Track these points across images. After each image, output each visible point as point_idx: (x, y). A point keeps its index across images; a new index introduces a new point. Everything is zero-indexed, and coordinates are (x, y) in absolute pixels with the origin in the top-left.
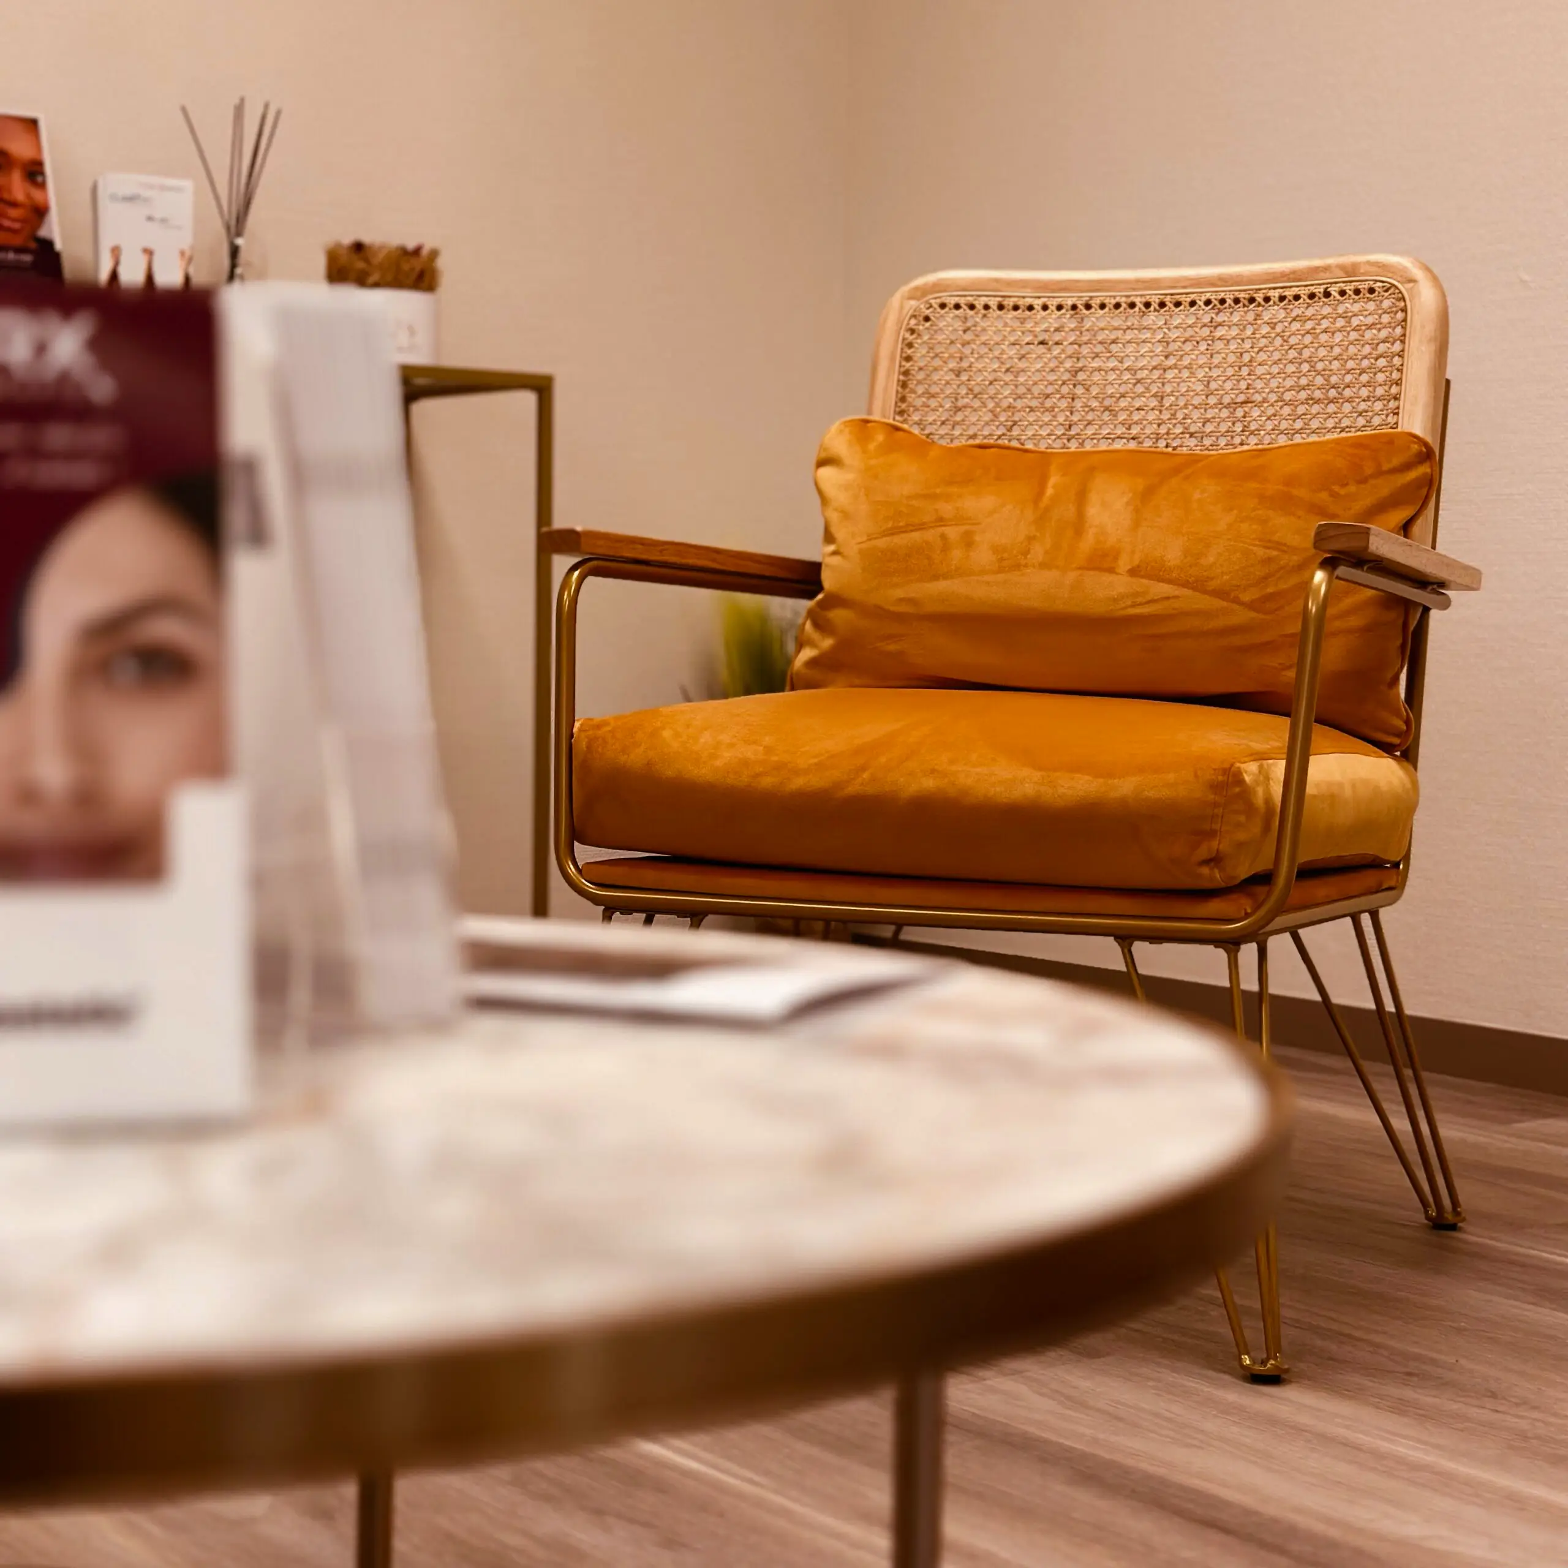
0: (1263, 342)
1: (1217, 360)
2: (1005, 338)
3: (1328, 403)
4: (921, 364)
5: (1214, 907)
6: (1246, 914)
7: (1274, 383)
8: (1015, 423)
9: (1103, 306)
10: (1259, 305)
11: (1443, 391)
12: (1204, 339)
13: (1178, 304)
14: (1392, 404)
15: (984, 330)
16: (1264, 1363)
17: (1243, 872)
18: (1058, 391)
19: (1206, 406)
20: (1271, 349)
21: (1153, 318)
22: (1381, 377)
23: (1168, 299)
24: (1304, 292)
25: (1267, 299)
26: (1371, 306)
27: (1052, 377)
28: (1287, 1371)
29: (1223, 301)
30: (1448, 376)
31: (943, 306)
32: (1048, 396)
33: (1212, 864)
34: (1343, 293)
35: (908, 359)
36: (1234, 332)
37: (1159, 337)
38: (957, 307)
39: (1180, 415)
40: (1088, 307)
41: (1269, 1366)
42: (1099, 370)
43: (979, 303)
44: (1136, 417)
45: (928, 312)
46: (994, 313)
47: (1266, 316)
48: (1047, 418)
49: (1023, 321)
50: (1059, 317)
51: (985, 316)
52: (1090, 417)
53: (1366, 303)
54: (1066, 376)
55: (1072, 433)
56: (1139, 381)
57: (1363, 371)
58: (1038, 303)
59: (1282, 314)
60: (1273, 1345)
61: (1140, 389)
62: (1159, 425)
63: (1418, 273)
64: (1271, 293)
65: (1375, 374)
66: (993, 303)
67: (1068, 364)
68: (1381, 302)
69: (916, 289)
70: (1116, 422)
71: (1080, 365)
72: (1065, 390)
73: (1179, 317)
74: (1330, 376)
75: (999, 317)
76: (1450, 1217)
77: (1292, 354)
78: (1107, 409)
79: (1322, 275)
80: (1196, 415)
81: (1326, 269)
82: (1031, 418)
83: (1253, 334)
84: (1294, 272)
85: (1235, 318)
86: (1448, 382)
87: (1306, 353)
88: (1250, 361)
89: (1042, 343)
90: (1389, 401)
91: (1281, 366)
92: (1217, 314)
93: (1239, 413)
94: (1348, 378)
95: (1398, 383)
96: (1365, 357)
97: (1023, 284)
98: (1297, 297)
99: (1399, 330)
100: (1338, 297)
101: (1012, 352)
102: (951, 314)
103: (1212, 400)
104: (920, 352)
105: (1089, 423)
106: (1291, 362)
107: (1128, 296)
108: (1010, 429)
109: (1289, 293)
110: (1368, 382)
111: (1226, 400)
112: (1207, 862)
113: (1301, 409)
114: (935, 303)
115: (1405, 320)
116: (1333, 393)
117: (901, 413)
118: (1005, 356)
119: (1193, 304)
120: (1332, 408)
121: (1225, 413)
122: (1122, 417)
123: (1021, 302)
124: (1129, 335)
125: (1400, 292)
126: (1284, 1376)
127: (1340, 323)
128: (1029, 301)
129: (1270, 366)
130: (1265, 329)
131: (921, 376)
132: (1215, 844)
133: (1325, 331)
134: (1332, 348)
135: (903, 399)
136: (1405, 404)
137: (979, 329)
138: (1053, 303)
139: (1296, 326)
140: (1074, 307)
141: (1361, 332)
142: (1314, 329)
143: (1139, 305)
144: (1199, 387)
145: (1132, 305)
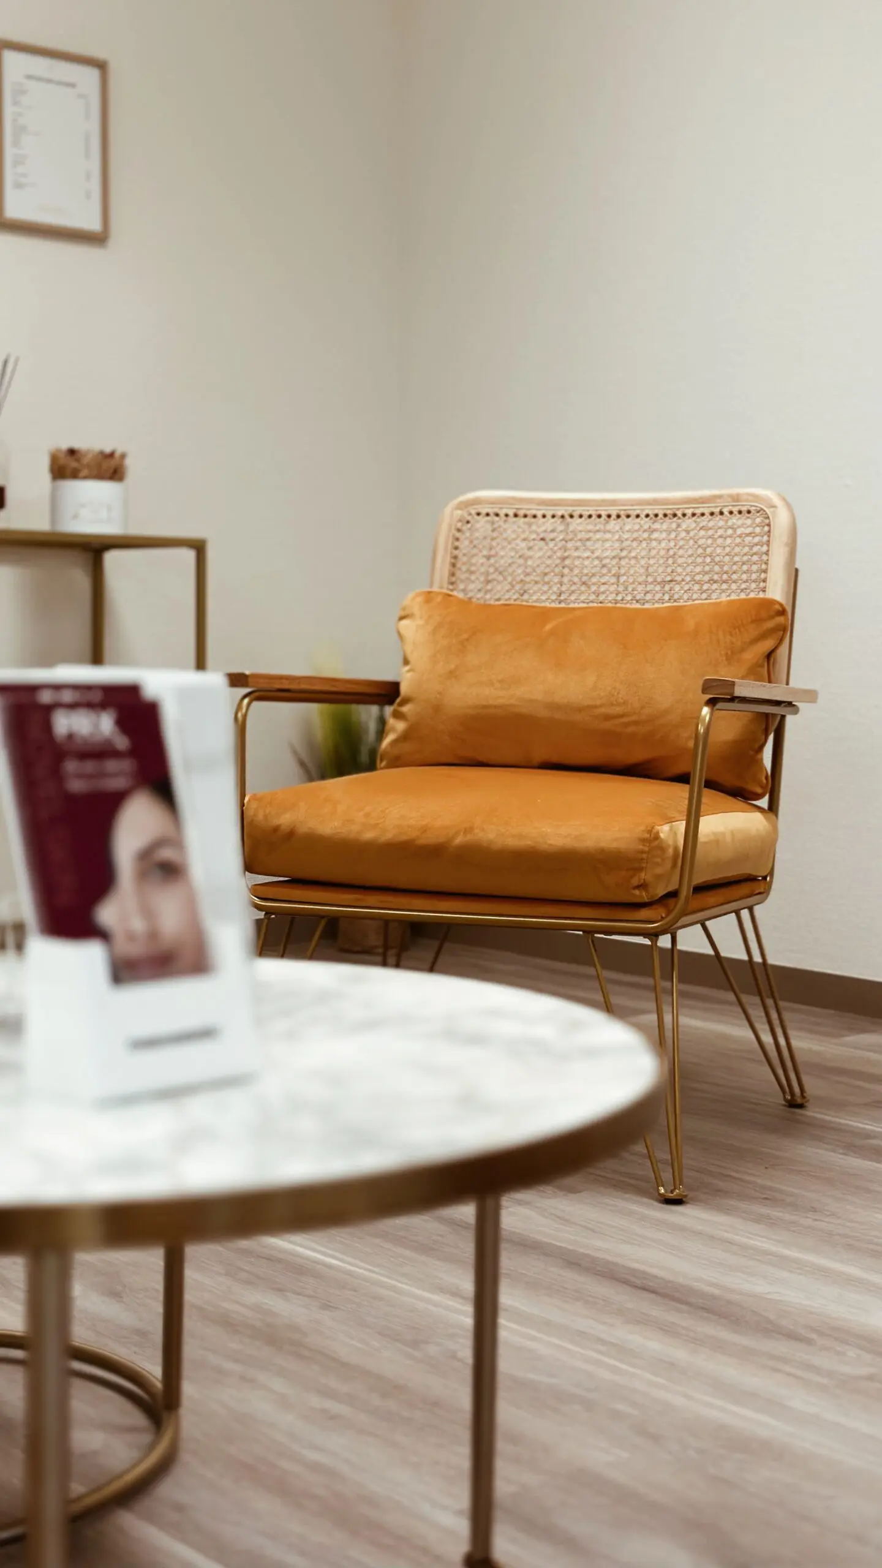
0: (681, 543)
1: (653, 552)
2: (518, 537)
3: (722, 584)
4: (464, 551)
5: (644, 913)
6: (662, 918)
7: (689, 569)
8: (525, 592)
9: (581, 516)
10: (679, 518)
11: (794, 576)
12: (645, 539)
13: (628, 516)
14: (762, 585)
15: (505, 530)
16: (672, 1192)
17: (661, 891)
18: (553, 571)
19: (646, 583)
20: (687, 547)
21: (613, 524)
22: (755, 568)
23: (622, 513)
24: (707, 511)
25: (684, 515)
26: (749, 522)
27: (549, 562)
28: (686, 1196)
29: (656, 515)
30: (797, 566)
31: (478, 514)
32: (546, 574)
33: (641, 888)
34: (731, 513)
35: (456, 548)
36: (664, 535)
37: (617, 537)
38: (488, 515)
39: (630, 589)
40: (571, 516)
41: (675, 1193)
42: (579, 557)
43: (502, 513)
44: (602, 589)
45: (469, 518)
46: (512, 519)
47: (684, 526)
48: (545, 588)
49: (530, 525)
50: (553, 523)
51: (505, 521)
52: (574, 588)
53: (745, 519)
54: (558, 561)
55: (562, 598)
56: (604, 566)
57: (744, 563)
58: (539, 514)
59: (694, 525)
60: (677, 1181)
61: (605, 571)
62: (617, 594)
63: (776, 501)
64: (687, 511)
65: (751, 565)
66: (511, 513)
67: (559, 554)
68: (755, 519)
69: (461, 503)
70: (589, 592)
71: (566, 554)
72: (557, 570)
73: (630, 524)
74: (723, 566)
75: (514, 523)
76: (799, 1100)
77: (700, 551)
78: (584, 583)
79: (718, 500)
80: (640, 588)
81: (720, 497)
82: (536, 588)
83: (676, 537)
84: (701, 498)
85: (665, 526)
86: (797, 571)
87: (709, 550)
88: (674, 555)
89: (543, 539)
90: (760, 582)
91: (693, 558)
92: (653, 523)
93: (667, 588)
94: (735, 567)
95: (765, 571)
96: (745, 554)
97: (530, 501)
98: (703, 515)
99: (765, 538)
100: (728, 515)
101: (524, 545)
102: (483, 520)
103: (650, 579)
104: (464, 544)
105: (573, 592)
106: (699, 556)
107: (597, 510)
108: (522, 595)
109: (698, 511)
110: (747, 570)
111: (659, 579)
112: (638, 887)
113: (705, 587)
114: (473, 512)
115: (769, 531)
116: (725, 577)
117: (452, 583)
118: (518, 548)
119: (638, 516)
120: (725, 586)
121: (658, 588)
122: (594, 588)
123: (528, 513)
124: (598, 536)
125: (766, 514)
126: (684, 1199)
127: (730, 532)
128: (534, 512)
129: (687, 558)
130: (683, 534)
131: (465, 559)
132: (643, 875)
133: (720, 537)
134: (724, 547)
135: (453, 574)
136: (770, 585)
137: (501, 529)
138: (549, 514)
139: (702, 533)
140: (563, 517)
141: (742, 538)
142: (713, 535)
143: (604, 517)
144: (642, 571)
145: (599, 516)
